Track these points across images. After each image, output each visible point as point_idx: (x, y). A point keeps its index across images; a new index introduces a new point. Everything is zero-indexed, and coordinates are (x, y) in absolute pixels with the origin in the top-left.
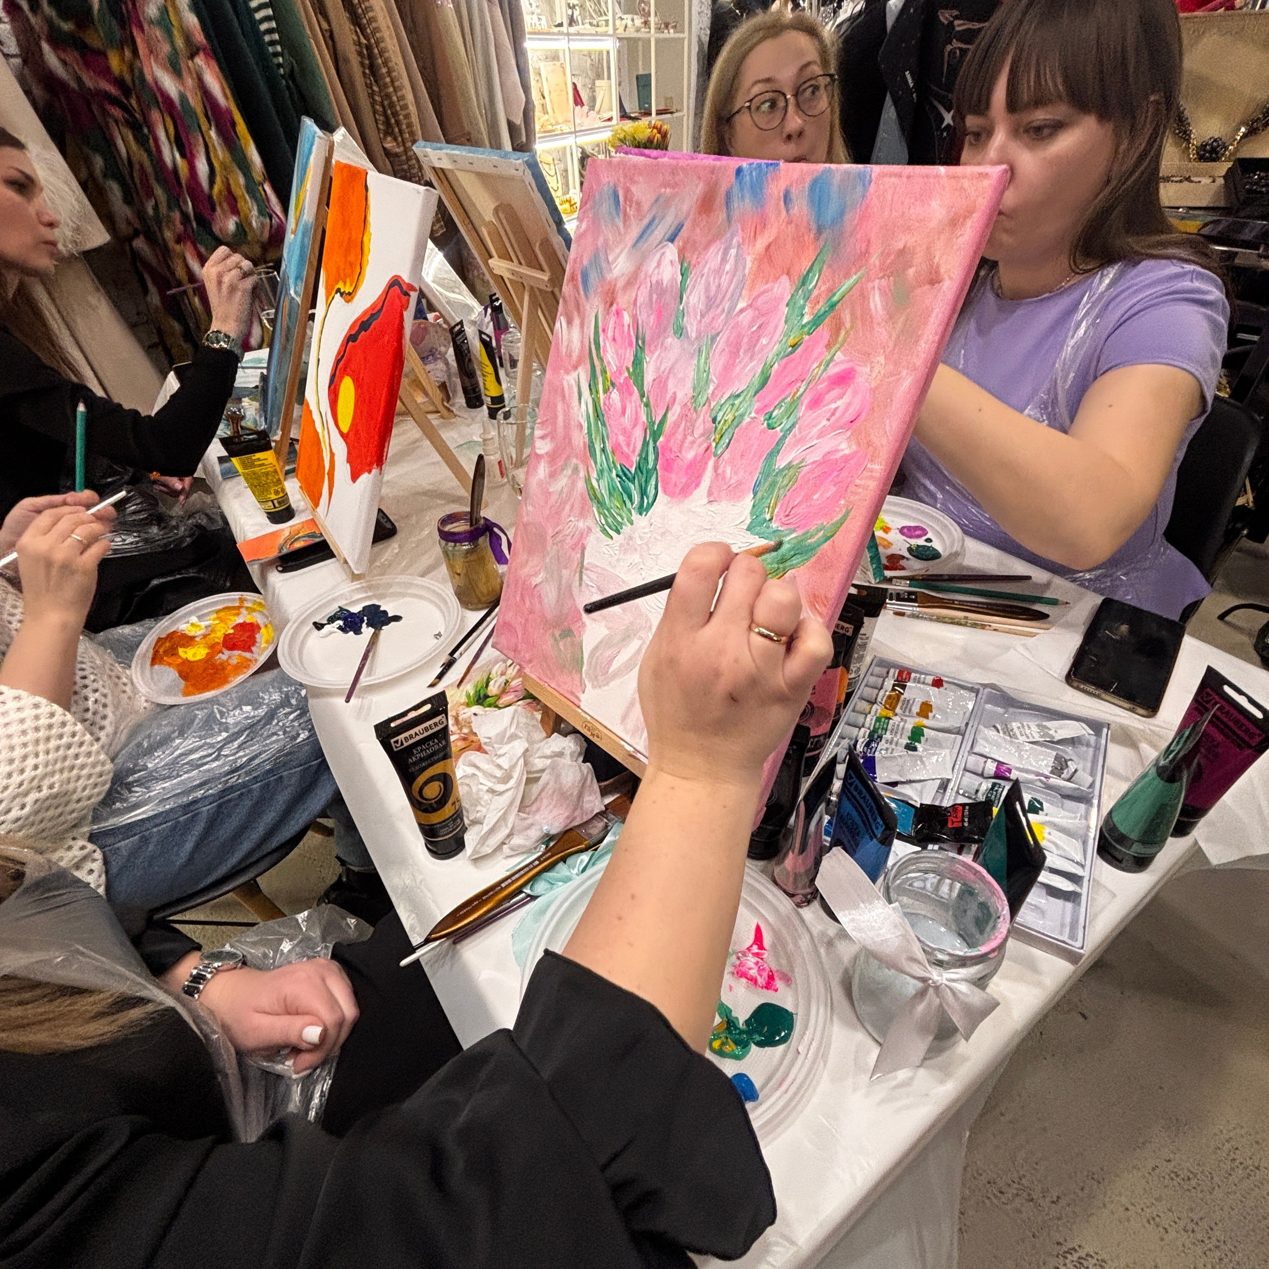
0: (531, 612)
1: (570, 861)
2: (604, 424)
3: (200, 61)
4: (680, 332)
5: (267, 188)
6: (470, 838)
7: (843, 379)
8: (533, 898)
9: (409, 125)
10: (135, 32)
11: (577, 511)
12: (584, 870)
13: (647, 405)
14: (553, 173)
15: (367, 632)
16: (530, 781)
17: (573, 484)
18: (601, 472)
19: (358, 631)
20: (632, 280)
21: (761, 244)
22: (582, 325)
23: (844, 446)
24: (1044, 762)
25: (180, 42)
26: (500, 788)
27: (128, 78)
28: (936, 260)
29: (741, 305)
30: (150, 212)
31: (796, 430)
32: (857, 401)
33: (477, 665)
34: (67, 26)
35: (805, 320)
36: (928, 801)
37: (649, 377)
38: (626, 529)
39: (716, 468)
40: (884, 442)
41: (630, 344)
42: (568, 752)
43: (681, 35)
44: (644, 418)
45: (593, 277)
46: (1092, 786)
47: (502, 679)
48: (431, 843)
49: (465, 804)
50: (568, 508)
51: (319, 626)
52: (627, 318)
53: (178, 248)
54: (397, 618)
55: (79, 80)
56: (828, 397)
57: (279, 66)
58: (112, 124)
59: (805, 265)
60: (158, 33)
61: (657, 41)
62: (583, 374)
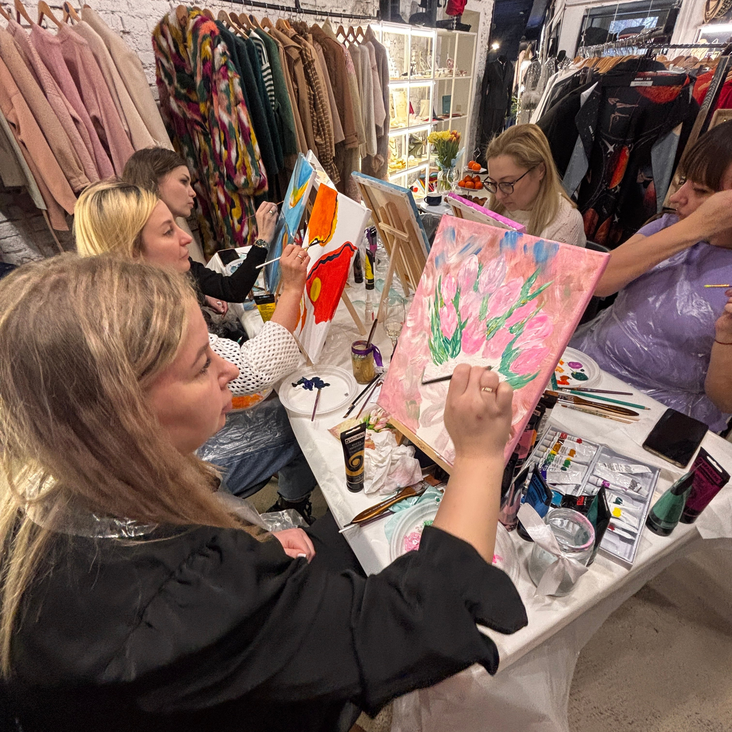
0: (397, 391)
1: (409, 499)
2: (439, 319)
3: (239, 107)
4: (476, 289)
5: (261, 162)
6: (367, 485)
7: (542, 320)
8: (393, 513)
9: (329, 131)
10: (213, 95)
11: (423, 351)
12: (415, 504)
13: (459, 315)
14: (394, 147)
15: (315, 390)
16: (392, 464)
17: (423, 341)
18: (436, 339)
19: (311, 389)
20: (458, 266)
21: (513, 263)
22: (433, 279)
23: (541, 345)
24: (626, 483)
25: (232, 99)
26: (380, 465)
27: (206, 114)
28: (582, 282)
29: (503, 284)
30: (205, 172)
31: (522, 335)
32: (548, 329)
33: (363, 410)
34: (183, 91)
35: (529, 295)
36: (569, 493)
37: (461, 304)
38: (445, 363)
39: (487, 345)
40: (557, 346)
41: (454, 291)
42: (408, 453)
43: (469, 77)
44: (457, 320)
45: (440, 262)
46: (647, 496)
47: (376, 418)
48: (350, 484)
49: (365, 470)
50: (419, 350)
51: (294, 385)
52: (453, 280)
53: (215, 188)
54: (328, 385)
55: (184, 114)
56: (536, 325)
57: (272, 106)
58: (195, 133)
59: (530, 274)
60: (224, 96)
61: (456, 80)
62: (432, 298)
